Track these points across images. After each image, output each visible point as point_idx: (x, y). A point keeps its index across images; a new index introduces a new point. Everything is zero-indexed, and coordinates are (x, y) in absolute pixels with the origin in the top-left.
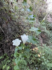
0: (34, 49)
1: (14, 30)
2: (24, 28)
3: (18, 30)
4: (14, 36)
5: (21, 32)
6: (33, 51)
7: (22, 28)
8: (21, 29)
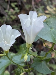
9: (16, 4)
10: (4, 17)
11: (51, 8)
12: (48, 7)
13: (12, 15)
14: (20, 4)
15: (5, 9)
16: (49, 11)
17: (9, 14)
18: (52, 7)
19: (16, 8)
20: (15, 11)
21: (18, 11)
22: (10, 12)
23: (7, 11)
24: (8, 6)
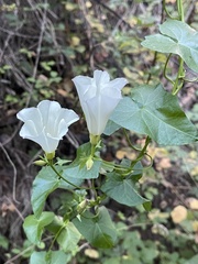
0: (179, 214)
1: (23, 31)
2: (114, 19)
3: (51, 37)
4: (20, 91)
5: (81, 60)
6: (171, 224)
7: (95, 23)
8: (81, 30)
9: (52, 63)
10: (25, 94)
11: (131, 71)
12: (126, 71)
13: (44, 88)
14: (62, 63)
15: (27, 76)
16: (129, 79)
17: (37, 86)
18: (134, 69)
19: (54, 74)
20: (51, 80)
21: (58, 80)
22: (39, 81)
23: (32, 80)
24: (35, 70)
